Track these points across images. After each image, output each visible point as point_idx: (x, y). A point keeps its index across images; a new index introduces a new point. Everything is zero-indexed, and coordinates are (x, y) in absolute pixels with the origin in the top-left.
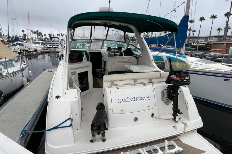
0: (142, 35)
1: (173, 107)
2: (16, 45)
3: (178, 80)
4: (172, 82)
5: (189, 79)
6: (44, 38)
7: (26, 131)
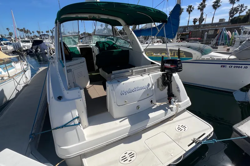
0: (131, 28)
1: (168, 92)
2: (3, 44)
3: (173, 68)
4: (166, 71)
5: (182, 66)
6: (32, 35)
7: (34, 133)
